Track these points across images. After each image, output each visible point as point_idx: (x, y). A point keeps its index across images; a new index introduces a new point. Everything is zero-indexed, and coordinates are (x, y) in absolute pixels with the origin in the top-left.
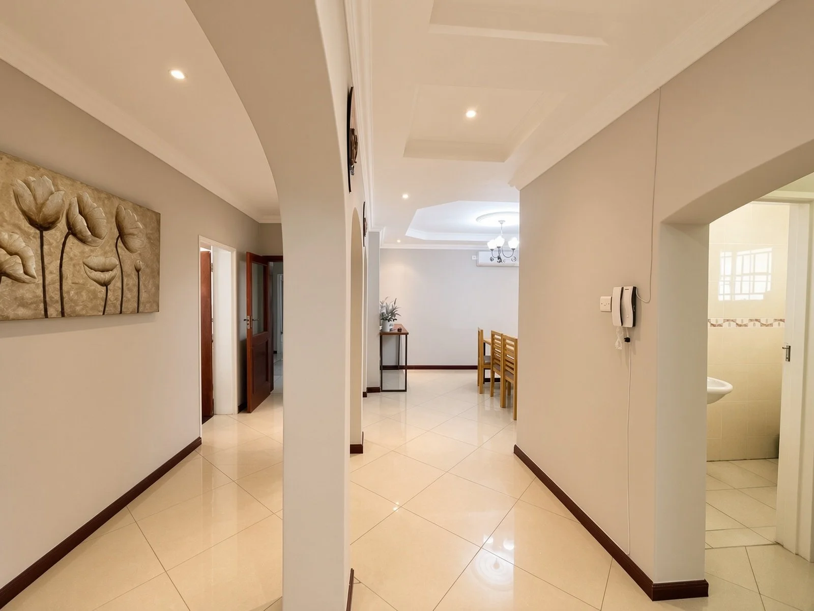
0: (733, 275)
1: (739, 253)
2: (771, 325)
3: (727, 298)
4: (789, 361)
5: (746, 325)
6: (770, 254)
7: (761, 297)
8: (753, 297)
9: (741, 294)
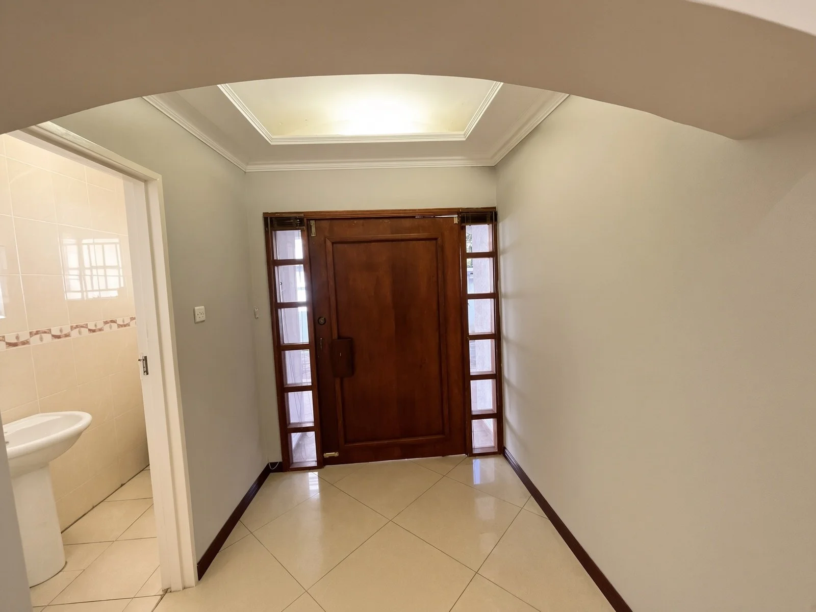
0: (81, 267)
1: (84, 241)
2: (128, 325)
3: (78, 296)
4: (147, 374)
5: (100, 330)
6: (118, 246)
7: (114, 294)
8: (104, 295)
9: (93, 291)
